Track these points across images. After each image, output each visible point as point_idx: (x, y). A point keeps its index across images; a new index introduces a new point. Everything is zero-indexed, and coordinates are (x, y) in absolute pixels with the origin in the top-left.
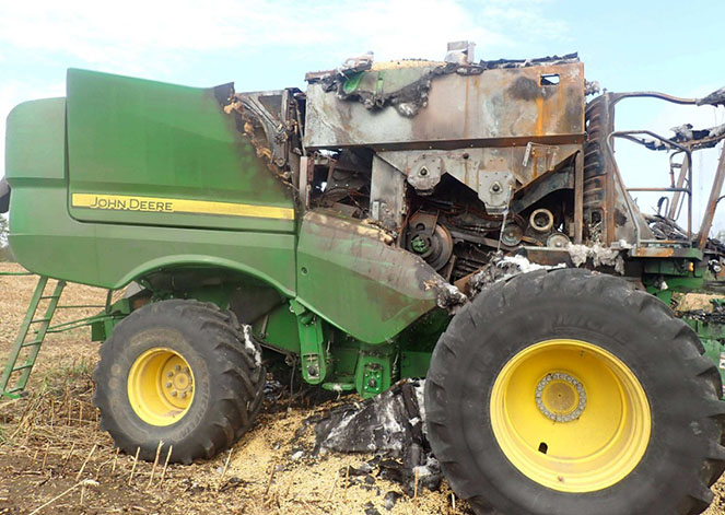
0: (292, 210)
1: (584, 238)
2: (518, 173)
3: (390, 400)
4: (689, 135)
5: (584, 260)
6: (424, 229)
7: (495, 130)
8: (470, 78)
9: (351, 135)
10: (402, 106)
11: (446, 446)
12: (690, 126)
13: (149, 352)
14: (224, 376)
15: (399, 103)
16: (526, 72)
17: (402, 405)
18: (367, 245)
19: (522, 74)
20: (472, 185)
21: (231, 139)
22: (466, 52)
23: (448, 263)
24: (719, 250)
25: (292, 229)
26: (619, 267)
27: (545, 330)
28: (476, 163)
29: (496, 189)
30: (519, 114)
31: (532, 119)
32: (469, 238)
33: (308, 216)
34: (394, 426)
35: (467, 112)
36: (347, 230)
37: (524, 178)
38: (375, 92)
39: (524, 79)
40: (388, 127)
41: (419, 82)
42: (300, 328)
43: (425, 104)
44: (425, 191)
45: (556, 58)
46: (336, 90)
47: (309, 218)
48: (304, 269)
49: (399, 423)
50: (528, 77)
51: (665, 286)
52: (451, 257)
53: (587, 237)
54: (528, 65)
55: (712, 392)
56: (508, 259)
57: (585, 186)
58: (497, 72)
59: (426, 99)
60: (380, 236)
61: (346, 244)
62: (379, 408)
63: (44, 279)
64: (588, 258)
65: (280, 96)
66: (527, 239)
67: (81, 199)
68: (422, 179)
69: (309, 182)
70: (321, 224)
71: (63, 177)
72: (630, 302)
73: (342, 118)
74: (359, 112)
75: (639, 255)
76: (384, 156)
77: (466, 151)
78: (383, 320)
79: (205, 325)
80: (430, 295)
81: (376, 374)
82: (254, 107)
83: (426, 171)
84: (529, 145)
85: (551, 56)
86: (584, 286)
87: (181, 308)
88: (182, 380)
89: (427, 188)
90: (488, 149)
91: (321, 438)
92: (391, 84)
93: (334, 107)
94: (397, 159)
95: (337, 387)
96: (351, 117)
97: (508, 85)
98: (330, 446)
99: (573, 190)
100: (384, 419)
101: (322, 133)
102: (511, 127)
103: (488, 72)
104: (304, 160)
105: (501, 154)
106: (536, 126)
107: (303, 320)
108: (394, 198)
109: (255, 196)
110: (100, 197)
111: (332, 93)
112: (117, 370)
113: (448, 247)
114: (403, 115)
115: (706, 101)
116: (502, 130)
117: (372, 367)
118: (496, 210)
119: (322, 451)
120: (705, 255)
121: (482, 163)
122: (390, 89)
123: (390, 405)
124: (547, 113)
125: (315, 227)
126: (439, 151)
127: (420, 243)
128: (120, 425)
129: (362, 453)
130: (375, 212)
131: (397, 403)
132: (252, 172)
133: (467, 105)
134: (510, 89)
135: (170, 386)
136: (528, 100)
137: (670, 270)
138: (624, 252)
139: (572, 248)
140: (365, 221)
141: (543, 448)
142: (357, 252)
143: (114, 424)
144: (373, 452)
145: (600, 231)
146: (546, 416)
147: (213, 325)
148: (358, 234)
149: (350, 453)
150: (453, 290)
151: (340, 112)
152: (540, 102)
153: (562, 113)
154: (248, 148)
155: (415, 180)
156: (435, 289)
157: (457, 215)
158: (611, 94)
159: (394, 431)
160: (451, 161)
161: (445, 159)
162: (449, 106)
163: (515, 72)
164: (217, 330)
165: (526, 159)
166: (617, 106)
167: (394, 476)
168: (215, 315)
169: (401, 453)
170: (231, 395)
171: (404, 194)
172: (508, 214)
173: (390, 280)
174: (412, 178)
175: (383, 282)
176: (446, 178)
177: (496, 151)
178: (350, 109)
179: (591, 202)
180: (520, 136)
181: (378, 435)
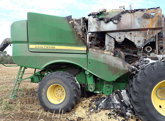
0: (86, 48)
1: (158, 54)
2: (145, 37)
3: (114, 95)
6: (117, 52)
7: (139, 27)
8: (132, 14)
9: (100, 29)
10: (114, 21)
13: (52, 85)
14: (73, 91)
17: (118, 96)
18: (108, 56)
19: (145, 12)
20: (133, 41)
21: (71, 30)
22: (124, 8)
25: (86, 53)
29: (139, 42)
30: (145, 22)
31: (148, 24)
32: (129, 54)
33: (90, 50)
34: (117, 102)
35: (131, 22)
36: (102, 53)
37: (147, 39)
38: (107, 18)
39: (146, 14)
40: (111, 26)
41: (119, 15)
42: (87, 78)
44: (120, 43)
45: (154, 8)
46: (96, 18)
47: (91, 50)
48: (90, 63)
49: (118, 101)
52: (124, 59)
54: (147, 10)
56: (145, 59)
57: (158, 41)
58: (139, 12)
59: (120, 19)
60: (111, 54)
61: (102, 56)
62: (112, 98)
63: (21, 67)
64: (162, 58)
65: (80, 20)
66: (144, 54)
67: (32, 46)
68: (119, 40)
70: (94, 51)
71: (27, 41)
73: (98, 24)
74: (102, 22)
76: (109, 34)
77: (131, 32)
78: (113, 75)
79: (68, 78)
80: (127, 69)
81: (108, 89)
83: (120, 37)
84: (148, 30)
85: (153, 8)
87: (60, 74)
88: (60, 92)
89: (121, 42)
90: (136, 32)
91: (97, 105)
93: (95, 22)
94: (112, 35)
95: (98, 92)
96: (100, 24)
98: (101, 108)
99: (155, 42)
100: (114, 100)
101: (93, 28)
102: (143, 26)
103: (136, 12)
104: (88, 35)
105: (140, 33)
106: (149, 26)
107: (88, 76)
108: (111, 44)
109: (77, 45)
110: (37, 46)
111: (95, 18)
112: (44, 90)
113: (123, 57)
114: (115, 23)
116: (141, 26)
117: (107, 87)
118: (139, 47)
119: (99, 109)
121: (135, 35)
122: (111, 17)
124: (153, 22)
125: (92, 52)
126: (124, 32)
128: (46, 104)
129: (109, 109)
130: (107, 48)
131: (116, 96)
132: (76, 38)
133: (131, 20)
134: (142, 16)
135: (57, 94)
136: (147, 19)
140: (105, 50)
141: (160, 107)
142: (105, 58)
143: (44, 104)
144: (113, 109)
145: (163, 52)
147: (69, 78)
148: (105, 54)
149: (107, 109)
150: (133, 67)
152: (151, 19)
153: (157, 22)
154: (75, 32)
155: (117, 40)
156: (128, 67)
157: (125, 49)
160: (127, 35)
161: (125, 34)
162: (126, 20)
163: (143, 12)
164: (70, 79)
165: (148, 34)
167: (121, 115)
168: (69, 75)
169: (120, 109)
170: (75, 95)
171: (114, 44)
172: (143, 48)
173: (115, 65)
174: (117, 39)
175: (113, 66)
176: (126, 39)
177: (139, 32)
178: (100, 22)
179: (160, 45)
180: (146, 28)
181: (113, 104)
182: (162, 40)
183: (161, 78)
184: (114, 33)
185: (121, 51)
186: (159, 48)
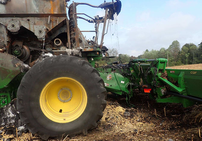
1: (71, 47)
2: (47, 26)
3: (9, 107)
4: (98, 18)
5: (71, 53)
6: (18, 47)
7: (37, 11)
11: (25, 119)
12: (98, 16)
17: (15, 107)
20: (32, 30)
23: (29, 58)
24: (105, 49)
26: (80, 55)
28: (32, 22)
29: (40, 32)
30: (45, 6)
31: (50, 8)
32: (35, 49)
34: (12, 115)
35: (26, 4)
37: (49, 28)
44: (15, 33)
49: (13, 114)
51: (92, 59)
52: (30, 56)
53: (72, 47)
55: (102, 86)
56: (46, 54)
57: (70, 32)
62: (6, 110)
64: (72, 53)
66: (54, 48)
68: (13, 28)
72: (79, 63)
75: (84, 51)
77: (28, 18)
78: (2, 80)
80: (18, 69)
81: (4, 99)
83: (14, 25)
84: (49, 17)
86: (65, 60)
89: (15, 31)
90: (36, 18)
94: (2, 21)
99: (67, 33)
100: (8, 113)
102: (43, 10)
105: (40, 19)
106: (50, 11)
108: (3, 35)
113: (28, 53)
115: (99, 7)
116: (40, 11)
117: (2, 97)
118: (41, 39)
120: (102, 50)
121: (35, 23)
123: (10, 108)
124: (54, 6)
126: (18, 18)
127: (16, 52)
131: (13, 107)
133: (26, 1)
136: (47, 1)
137: (93, 55)
138: (81, 50)
139: (67, 50)
141: (61, 111)
144: (3, 126)
145: (75, 45)
146: (61, 101)
150: (26, 66)
152: (51, 2)
153: (59, 6)
155: (10, 28)
156: (20, 66)
157: (30, 41)
158: (75, 3)
159: (12, 116)
160: (23, 21)
161: (21, 21)
165: (49, 21)
166: (77, 7)
171: (7, 34)
172: (45, 40)
173: (2, 65)
174: (9, 28)
176: (22, 28)
179: (72, 36)
180: (46, 13)
181: (5, 120)
182: (74, 31)
183: (49, 77)
185: (23, 45)
186: (72, 41)
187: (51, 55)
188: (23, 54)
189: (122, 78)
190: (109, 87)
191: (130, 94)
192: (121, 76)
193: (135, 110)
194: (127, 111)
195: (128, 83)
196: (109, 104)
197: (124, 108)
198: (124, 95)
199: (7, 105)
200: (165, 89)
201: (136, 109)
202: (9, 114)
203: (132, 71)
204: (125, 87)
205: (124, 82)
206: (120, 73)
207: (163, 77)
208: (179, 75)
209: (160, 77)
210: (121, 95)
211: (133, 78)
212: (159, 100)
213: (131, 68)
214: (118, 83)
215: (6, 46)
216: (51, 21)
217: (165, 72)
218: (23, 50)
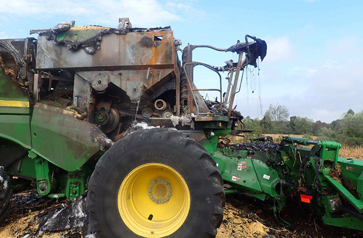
0: (28, 102)
2: (145, 82)
3: (80, 201)
4: (232, 65)
5: (178, 123)
6: (104, 110)
7: (133, 61)
8: (121, 36)
9: (61, 63)
10: (87, 48)
11: (96, 223)
12: (232, 61)
15: (85, 47)
16: (147, 34)
18: (67, 120)
19: (145, 35)
20: (123, 88)
22: (128, 24)
23: (117, 127)
24: (236, 116)
25: (28, 113)
26: (192, 126)
27: (143, 160)
28: (125, 77)
29: (135, 90)
30: (144, 54)
31: (151, 56)
32: (128, 114)
33: (37, 105)
34: (81, 214)
35: (119, 51)
36: (58, 112)
37: (148, 84)
38: (73, 41)
39: (147, 38)
40: (81, 59)
41: (95, 37)
42: (36, 165)
43: (99, 48)
44: (101, 91)
45: (161, 28)
46: (53, 39)
47: (38, 107)
48: (35, 134)
49: (83, 212)
50: (148, 36)
51: (213, 134)
52: (119, 124)
53: (181, 113)
54: (148, 31)
55: (216, 183)
56: (139, 124)
57: (181, 89)
58: (134, 34)
59: (100, 46)
60: (74, 115)
61: (56, 119)
62: (74, 205)
64: (179, 122)
65: (24, 42)
66: (155, 114)
68: (99, 86)
69: (39, 87)
70: (43, 109)
72: (181, 143)
73: (56, 54)
74: (65, 51)
75: (198, 120)
76: (80, 74)
77: (121, 71)
78: (75, 158)
80: (97, 145)
81: (76, 187)
82: (9, 47)
83: (101, 81)
84: (149, 69)
85: (159, 27)
89: (101, 90)
90: (131, 71)
91: (41, 225)
92: (82, 37)
93: (52, 48)
94: (86, 75)
95: (56, 196)
96: (61, 54)
97: (139, 40)
98: (45, 229)
99: (175, 90)
100: (76, 211)
101: (46, 61)
102: (141, 60)
103: (129, 34)
104: (36, 76)
105: (137, 73)
106: (152, 60)
107: (37, 161)
108: (85, 95)
109: (6, 95)
111: (51, 41)
113: (117, 119)
114: (88, 53)
115: (228, 50)
116: (136, 62)
117: (74, 184)
118: (135, 100)
119: (40, 233)
121: (128, 77)
122: (81, 40)
123: (80, 204)
124: (157, 54)
125: (40, 111)
126: (107, 72)
127: (101, 118)
129: (62, 231)
130: (75, 103)
131: (84, 202)
132: (3, 82)
133: (119, 49)
134: (140, 42)
136: (148, 47)
137: (213, 127)
138: (193, 119)
140: (69, 107)
141: (151, 217)
142: (61, 123)
144: (67, 230)
145: (187, 110)
146: (154, 200)
148: (63, 114)
149: (56, 232)
150: (108, 141)
151: (56, 51)
152: (154, 48)
153: (163, 54)
155: (96, 86)
156: (100, 141)
157: (122, 103)
158: (191, 46)
159: (81, 217)
160: (113, 76)
161: (110, 75)
162: (111, 48)
163: (142, 34)
165: (148, 76)
166: (193, 51)
169: (83, 228)
171: (91, 93)
172: (140, 103)
173: (77, 138)
174: (94, 85)
175: (74, 139)
176: (111, 85)
177: (135, 71)
178: (61, 50)
179: (183, 96)
180: (145, 64)
181: (72, 220)
182: (186, 87)
183: (134, 161)
184: (90, 73)
185: (112, 107)
186: (183, 102)
187: (145, 126)
188: (109, 122)
189: (266, 169)
190: (241, 183)
191: (280, 202)
192: (264, 166)
193: (289, 232)
194: (271, 233)
195: (277, 179)
196: (240, 215)
197: (265, 227)
198: (270, 201)
199: (77, 198)
200: (338, 199)
201: (293, 231)
202: (78, 212)
203: (285, 158)
204: (270, 186)
205: (269, 177)
206: (263, 159)
207: (332, 177)
208: (359, 176)
209: (328, 177)
210: (263, 200)
211: (288, 171)
212: (328, 220)
213: (283, 153)
214: (259, 178)
215: (88, 109)
216: (150, 75)
217: (338, 166)
218: (110, 115)
